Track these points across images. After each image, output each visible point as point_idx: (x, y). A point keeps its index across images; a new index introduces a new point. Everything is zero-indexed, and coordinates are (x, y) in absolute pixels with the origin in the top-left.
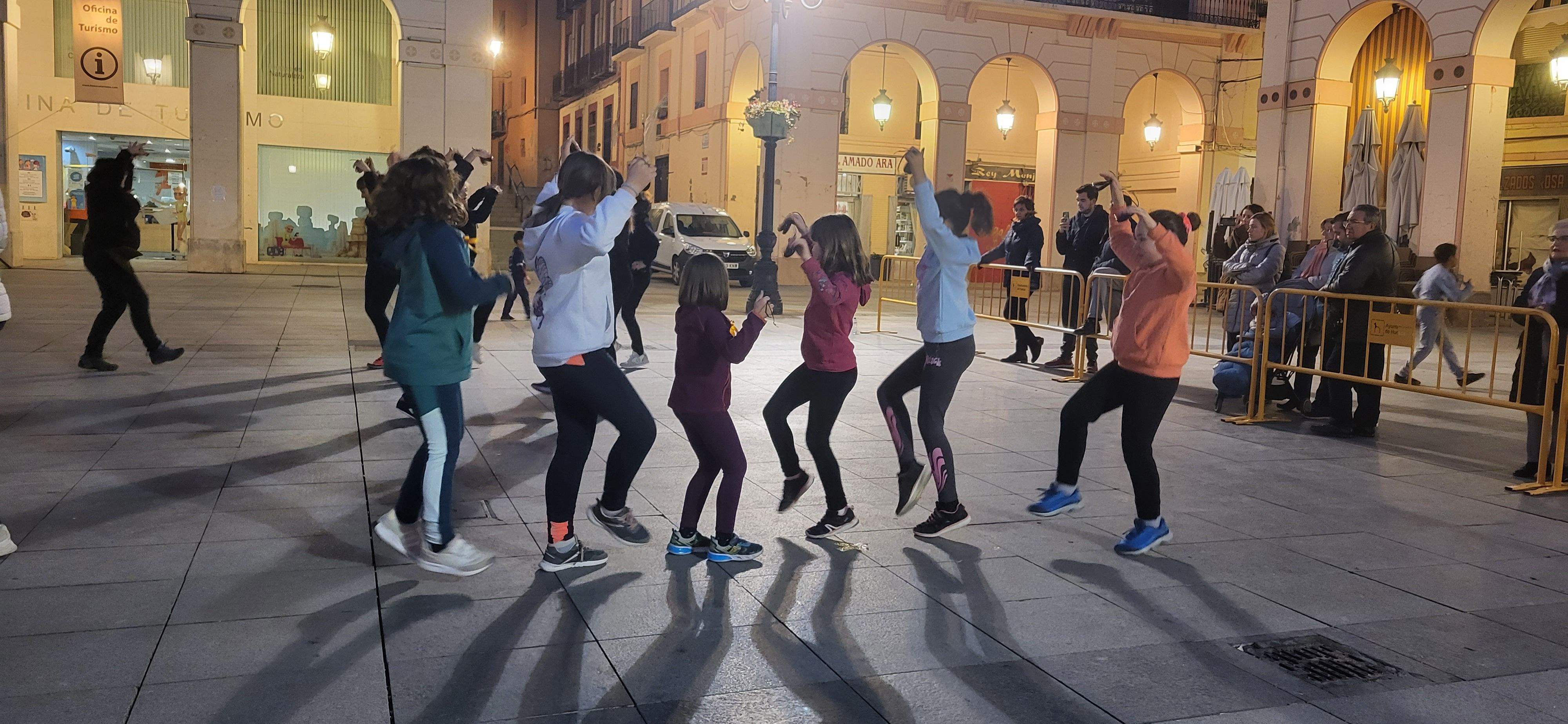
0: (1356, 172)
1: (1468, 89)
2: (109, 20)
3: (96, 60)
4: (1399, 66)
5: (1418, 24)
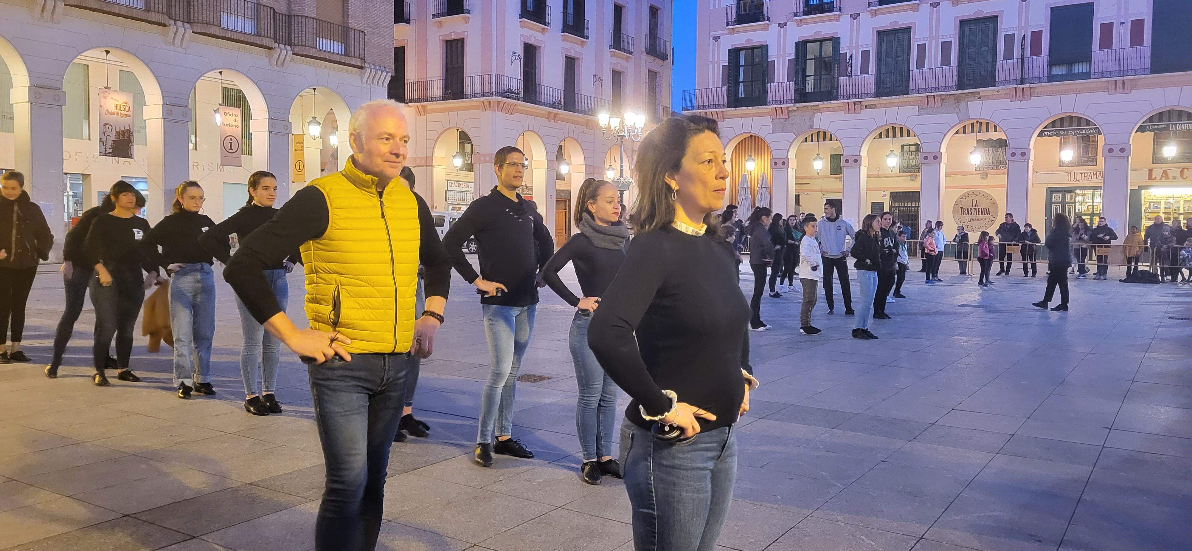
0: (744, 198)
1: (787, 170)
2: (235, 121)
3: (230, 142)
4: (753, 157)
5: (765, 145)
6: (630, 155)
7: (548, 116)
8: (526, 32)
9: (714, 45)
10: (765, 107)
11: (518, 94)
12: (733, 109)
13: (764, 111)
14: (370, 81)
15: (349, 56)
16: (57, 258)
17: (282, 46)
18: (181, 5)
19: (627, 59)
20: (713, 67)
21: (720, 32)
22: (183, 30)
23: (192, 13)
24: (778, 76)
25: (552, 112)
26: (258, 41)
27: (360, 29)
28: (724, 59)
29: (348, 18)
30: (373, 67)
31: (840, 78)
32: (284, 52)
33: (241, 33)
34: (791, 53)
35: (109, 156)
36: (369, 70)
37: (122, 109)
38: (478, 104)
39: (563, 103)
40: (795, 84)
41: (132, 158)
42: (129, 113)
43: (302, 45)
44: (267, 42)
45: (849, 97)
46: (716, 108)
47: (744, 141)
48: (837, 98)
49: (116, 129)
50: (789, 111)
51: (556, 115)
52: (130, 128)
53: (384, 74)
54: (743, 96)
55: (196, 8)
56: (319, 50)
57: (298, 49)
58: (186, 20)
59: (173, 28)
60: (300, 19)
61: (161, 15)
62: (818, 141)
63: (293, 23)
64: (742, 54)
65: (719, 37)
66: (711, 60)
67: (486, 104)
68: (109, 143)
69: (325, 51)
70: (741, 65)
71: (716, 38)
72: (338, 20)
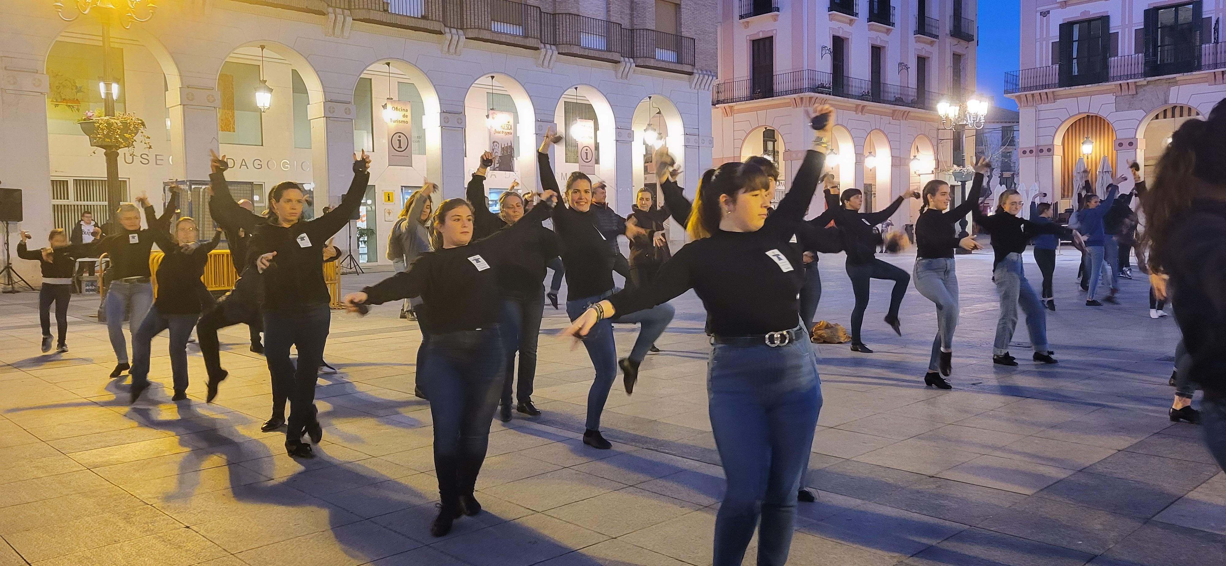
1: (1136, 151)
2: (588, 132)
3: (585, 153)
4: (1090, 139)
5: (1106, 124)
6: (935, 144)
7: (856, 109)
8: (835, 25)
9: (1042, 21)
10: (1107, 84)
11: (829, 88)
12: (1067, 88)
13: (1105, 88)
14: (698, 87)
15: (682, 64)
17: (627, 59)
18: (549, 29)
19: (932, 44)
20: (1041, 45)
21: (1049, 7)
22: (550, 51)
23: (558, 36)
24: (1122, 49)
25: (860, 105)
26: (609, 56)
27: (691, 37)
28: (1055, 35)
29: (681, 27)
30: (700, 72)
31: (1203, 46)
32: (628, 64)
33: (596, 50)
34: (1139, 22)
35: (497, 170)
36: (697, 76)
37: (506, 128)
38: (789, 101)
39: (870, 94)
40: (1146, 55)
41: (513, 172)
42: (511, 131)
43: (643, 57)
44: (616, 56)
45: (1216, 66)
46: (1045, 88)
47: (1078, 123)
48: (1199, 68)
49: (501, 146)
50: (1137, 87)
51: (864, 106)
52: (511, 145)
53: (711, 78)
54: (1076, 74)
55: (561, 30)
56: (658, 60)
57: (640, 61)
58: (552, 43)
59: (543, 51)
60: (642, 32)
61: (536, 40)
62: (1173, 116)
63: (635, 37)
64: (1076, 29)
65: (1048, 12)
66: (1038, 37)
67: (798, 100)
68: (497, 159)
69: (663, 61)
70: (1074, 40)
71: (1045, 13)
72: (672, 31)
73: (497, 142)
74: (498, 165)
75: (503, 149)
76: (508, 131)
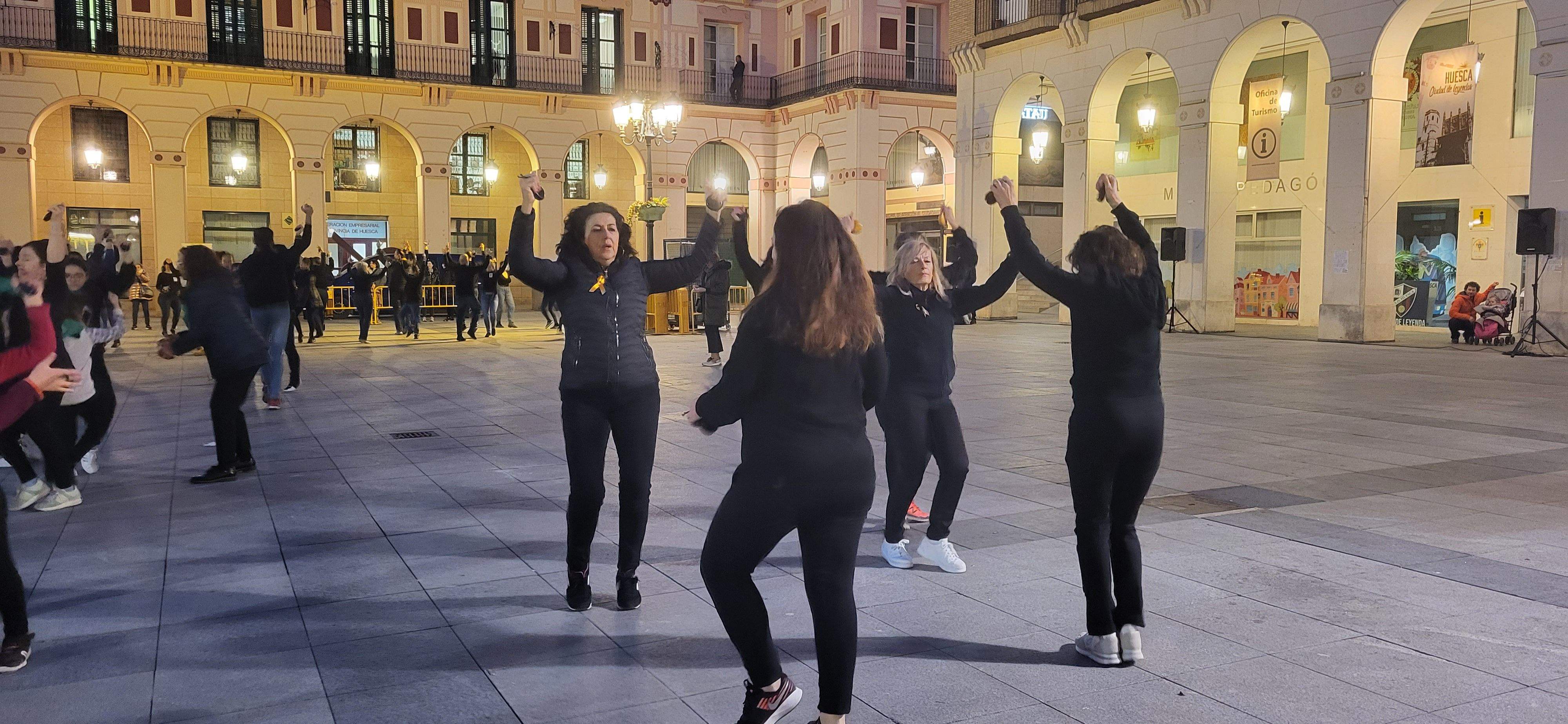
16: (1347, 334)
35: (1430, 166)
37: (1457, 79)
41: (1468, 163)
49: (1444, 117)
52: (1469, 109)
68: (1432, 143)
73: (1434, 111)
74: (1434, 155)
75: (1447, 123)
76: (1463, 83)
